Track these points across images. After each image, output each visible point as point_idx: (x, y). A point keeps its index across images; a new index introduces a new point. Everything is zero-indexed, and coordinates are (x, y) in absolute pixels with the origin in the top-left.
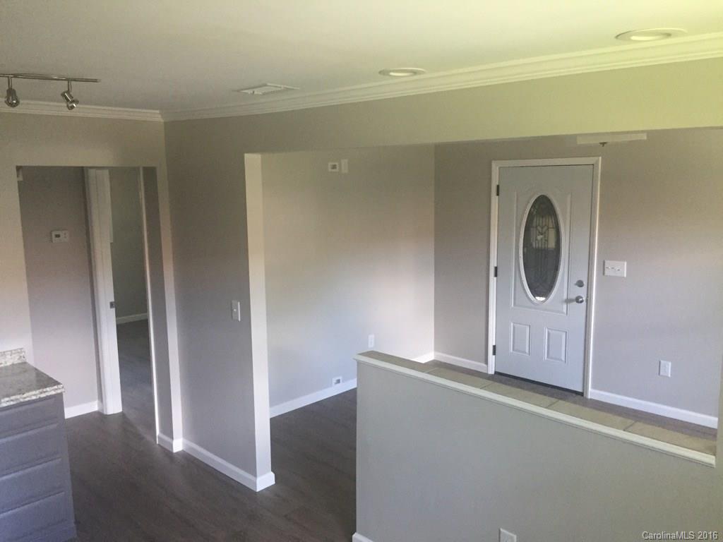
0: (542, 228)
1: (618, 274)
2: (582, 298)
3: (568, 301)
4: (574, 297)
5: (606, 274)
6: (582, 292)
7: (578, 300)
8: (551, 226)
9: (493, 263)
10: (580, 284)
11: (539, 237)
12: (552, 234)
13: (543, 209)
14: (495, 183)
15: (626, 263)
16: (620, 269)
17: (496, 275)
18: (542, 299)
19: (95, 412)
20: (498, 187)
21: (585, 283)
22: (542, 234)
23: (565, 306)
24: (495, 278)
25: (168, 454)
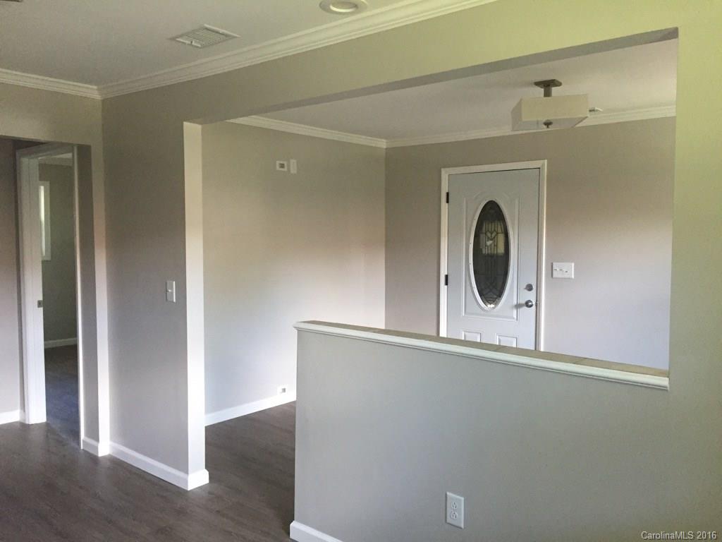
0: (491, 234)
1: (566, 276)
2: (531, 302)
3: (518, 306)
4: (523, 302)
5: (554, 276)
6: (531, 296)
7: (528, 304)
8: (500, 230)
9: (444, 272)
10: (529, 288)
11: (489, 243)
12: (501, 238)
13: (492, 215)
14: (445, 189)
15: (573, 264)
16: (567, 269)
17: (447, 284)
18: (492, 306)
19: (16, 422)
20: (448, 194)
21: (534, 287)
22: (491, 240)
23: (515, 311)
24: (446, 286)
25: (94, 459)
